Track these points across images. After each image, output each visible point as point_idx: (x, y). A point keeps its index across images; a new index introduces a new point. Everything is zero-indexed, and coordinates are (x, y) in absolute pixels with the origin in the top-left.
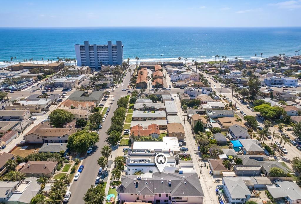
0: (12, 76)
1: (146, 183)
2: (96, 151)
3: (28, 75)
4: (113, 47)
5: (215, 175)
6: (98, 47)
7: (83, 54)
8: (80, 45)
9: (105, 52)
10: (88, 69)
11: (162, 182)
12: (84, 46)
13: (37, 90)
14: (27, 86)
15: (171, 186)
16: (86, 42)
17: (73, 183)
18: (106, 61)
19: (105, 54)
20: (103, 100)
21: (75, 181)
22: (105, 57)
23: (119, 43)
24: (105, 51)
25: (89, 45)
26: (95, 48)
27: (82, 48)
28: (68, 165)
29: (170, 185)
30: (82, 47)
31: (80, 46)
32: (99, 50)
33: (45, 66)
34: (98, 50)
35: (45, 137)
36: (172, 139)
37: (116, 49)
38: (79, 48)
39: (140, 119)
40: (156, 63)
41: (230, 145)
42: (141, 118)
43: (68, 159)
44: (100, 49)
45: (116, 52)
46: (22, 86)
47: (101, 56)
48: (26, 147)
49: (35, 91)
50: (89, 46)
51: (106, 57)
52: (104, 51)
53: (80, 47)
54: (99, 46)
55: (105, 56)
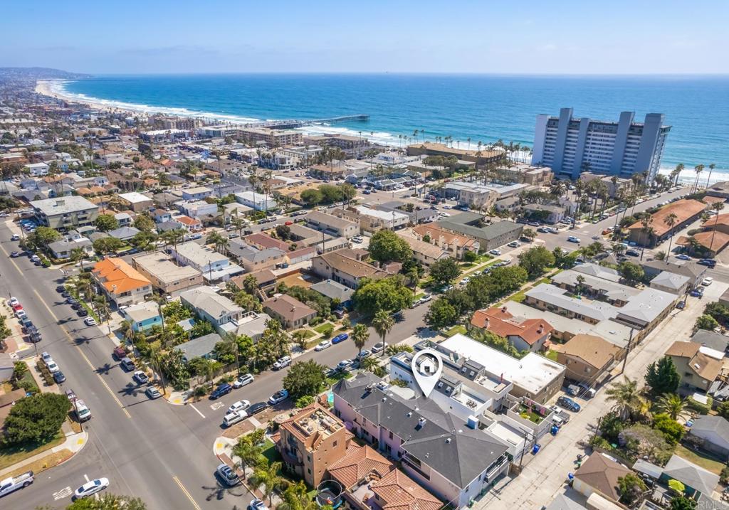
0: (396, 164)
1: (383, 401)
3: (421, 166)
4: (632, 128)
5: (577, 491)
6: (593, 126)
7: (551, 139)
8: (549, 117)
9: (607, 141)
10: (545, 173)
11: (410, 414)
12: (557, 120)
13: (412, 196)
14: (402, 186)
15: (418, 430)
16: (565, 111)
17: (311, 351)
18: (605, 162)
19: (607, 145)
20: (508, 245)
21: (316, 350)
22: (606, 152)
23: (654, 118)
24: (608, 136)
25: (571, 118)
26: (584, 127)
27: (554, 124)
28: (330, 325)
29: (418, 428)
30: (552, 123)
31: (550, 120)
32: (592, 133)
33: (464, 154)
34: (590, 133)
35: (337, 271)
36: (549, 366)
37: (641, 135)
38: (546, 123)
39: (540, 305)
42: (545, 304)
43: (339, 317)
44: (595, 131)
45: (639, 144)
46: (394, 183)
47: (594, 148)
48: (308, 277)
49: (408, 196)
50: (571, 122)
51: (607, 154)
52: (605, 136)
53: (547, 120)
54: (594, 123)
55: (606, 149)
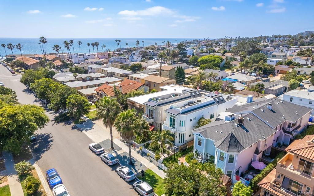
36: (172, 87)
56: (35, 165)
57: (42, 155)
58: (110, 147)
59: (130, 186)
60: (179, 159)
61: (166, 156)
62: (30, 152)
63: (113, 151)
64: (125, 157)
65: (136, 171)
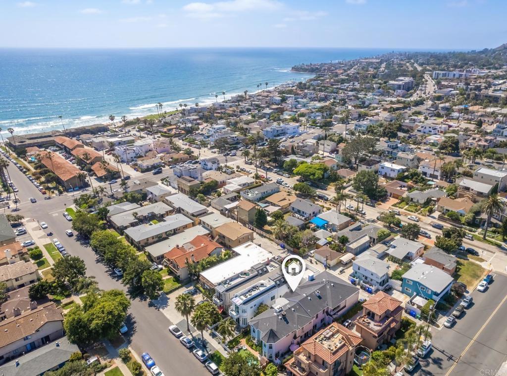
1: (294, 311)
2: (135, 322)
11: (309, 298)
15: (321, 298)
20: (19, 235)
28: (111, 371)
36: (247, 246)
40: (50, 134)
41: (311, 227)
56: (130, 348)
57: (132, 338)
58: (187, 329)
59: (203, 365)
60: (240, 341)
61: (231, 338)
62: (121, 336)
63: (189, 333)
64: (199, 339)
65: (208, 352)
